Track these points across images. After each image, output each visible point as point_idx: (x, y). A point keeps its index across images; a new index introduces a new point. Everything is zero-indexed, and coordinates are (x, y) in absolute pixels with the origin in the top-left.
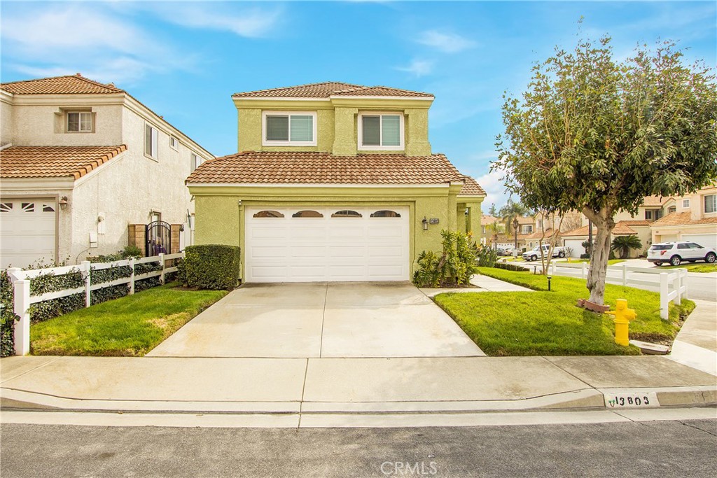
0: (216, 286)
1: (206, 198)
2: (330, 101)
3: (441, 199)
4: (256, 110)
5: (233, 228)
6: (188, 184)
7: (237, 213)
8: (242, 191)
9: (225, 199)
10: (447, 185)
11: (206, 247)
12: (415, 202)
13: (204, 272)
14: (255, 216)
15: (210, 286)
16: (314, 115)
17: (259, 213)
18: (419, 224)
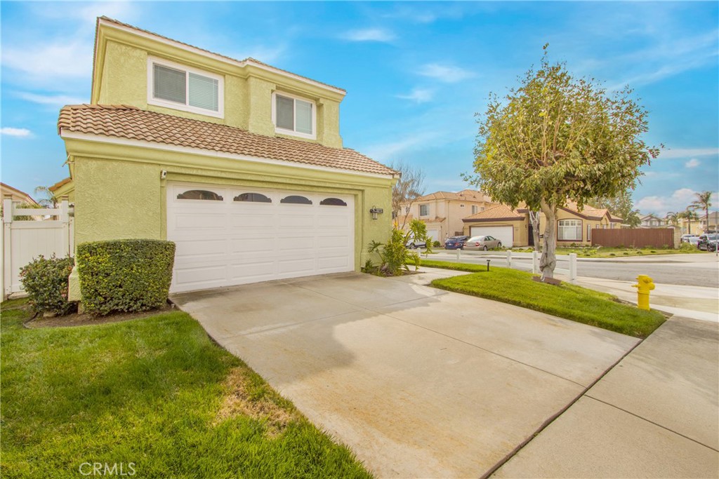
0: (142, 305)
1: (100, 162)
2: (244, 69)
3: (383, 190)
4: (138, 51)
5: (151, 214)
6: (65, 134)
7: (158, 190)
8: (168, 157)
9: (138, 167)
10: (391, 177)
11: (125, 244)
12: (363, 191)
13: (120, 286)
14: (180, 197)
15: (130, 307)
16: (220, 79)
17: (185, 193)
18: (367, 214)
